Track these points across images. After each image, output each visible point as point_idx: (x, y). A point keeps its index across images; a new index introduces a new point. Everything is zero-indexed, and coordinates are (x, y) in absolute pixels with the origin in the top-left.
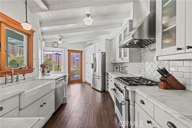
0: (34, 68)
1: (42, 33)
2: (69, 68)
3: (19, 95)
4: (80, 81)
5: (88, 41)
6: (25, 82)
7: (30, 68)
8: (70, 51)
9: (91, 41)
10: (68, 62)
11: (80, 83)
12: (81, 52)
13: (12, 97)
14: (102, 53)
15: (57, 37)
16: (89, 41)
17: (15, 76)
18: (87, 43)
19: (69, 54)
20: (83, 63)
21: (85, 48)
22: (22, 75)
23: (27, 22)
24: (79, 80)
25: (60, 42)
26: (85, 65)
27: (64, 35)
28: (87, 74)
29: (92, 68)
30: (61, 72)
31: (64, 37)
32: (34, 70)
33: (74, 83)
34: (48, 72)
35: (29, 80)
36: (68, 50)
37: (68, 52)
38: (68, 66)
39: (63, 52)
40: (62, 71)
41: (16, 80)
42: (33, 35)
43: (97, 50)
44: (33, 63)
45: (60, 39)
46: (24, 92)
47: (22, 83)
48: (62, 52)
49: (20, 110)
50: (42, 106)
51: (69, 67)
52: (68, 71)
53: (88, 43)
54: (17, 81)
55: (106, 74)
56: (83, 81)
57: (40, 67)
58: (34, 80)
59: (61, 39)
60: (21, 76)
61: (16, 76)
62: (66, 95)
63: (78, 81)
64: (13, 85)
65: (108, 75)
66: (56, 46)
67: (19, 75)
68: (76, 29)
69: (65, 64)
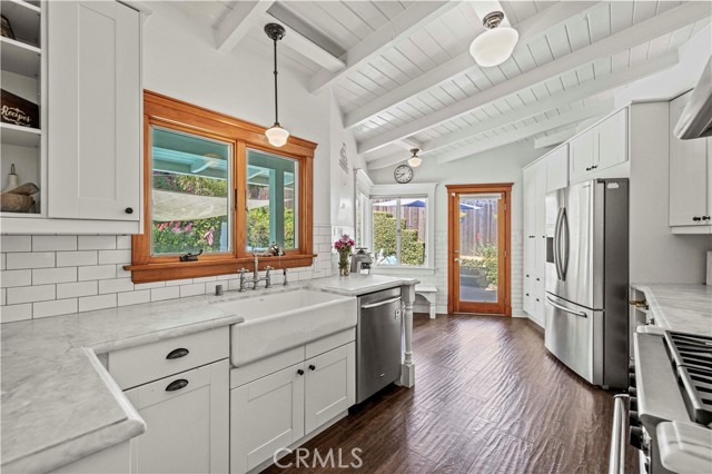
0: (315, 251)
1: (359, 144)
2: (453, 254)
3: (231, 325)
4: (499, 311)
5: (536, 136)
6: (283, 291)
7: (306, 253)
8: (458, 190)
9: (555, 130)
10: (446, 234)
11: (497, 319)
12: (505, 189)
13: (209, 329)
14: (604, 181)
15: (402, 144)
16: (546, 134)
17: (262, 274)
18: (536, 147)
19: (453, 203)
20: (514, 233)
21: (525, 171)
22: (282, 271)
23: (277, 124)
24: (496, 305)
25: (414, 163)
26: (522, 245)
27: (424, 132)
28: (530, 285)
29: (550, 259)
30: (422, 266)
31: (428, 141)
32: (315, 259)
33: (471, 316)
34: (364, 268)
35: (294, 287)
36: (449, 187)
37: (449, 193)
38: (447, 247)
39: (431, 194)
40: (427, 265)
41: (264, 283)
42: (312, 158)
43: (578, 171)
44: (314, 237)
45: (415, 151)
46: (242, 321)
47: (274, 293)
48: (426, 196)
49: (233, 367)
50: (301, 372)
51: (453, 252)
52: (447, 266)
53: (540, 143)
54: (266, 287)
55: (633, 297)
56: (515, 314)
57: (335, 251)
58: (307, 288)
59: (417, 150)
60: (276, 275)
61: (265, 273)
62: (407, 356)
63: (490, 311)
64: (255, 296)
65: (643, 302)
66: (407, 176)
67: (271, 272)
68: (464, 99)
69: (438, 238)
